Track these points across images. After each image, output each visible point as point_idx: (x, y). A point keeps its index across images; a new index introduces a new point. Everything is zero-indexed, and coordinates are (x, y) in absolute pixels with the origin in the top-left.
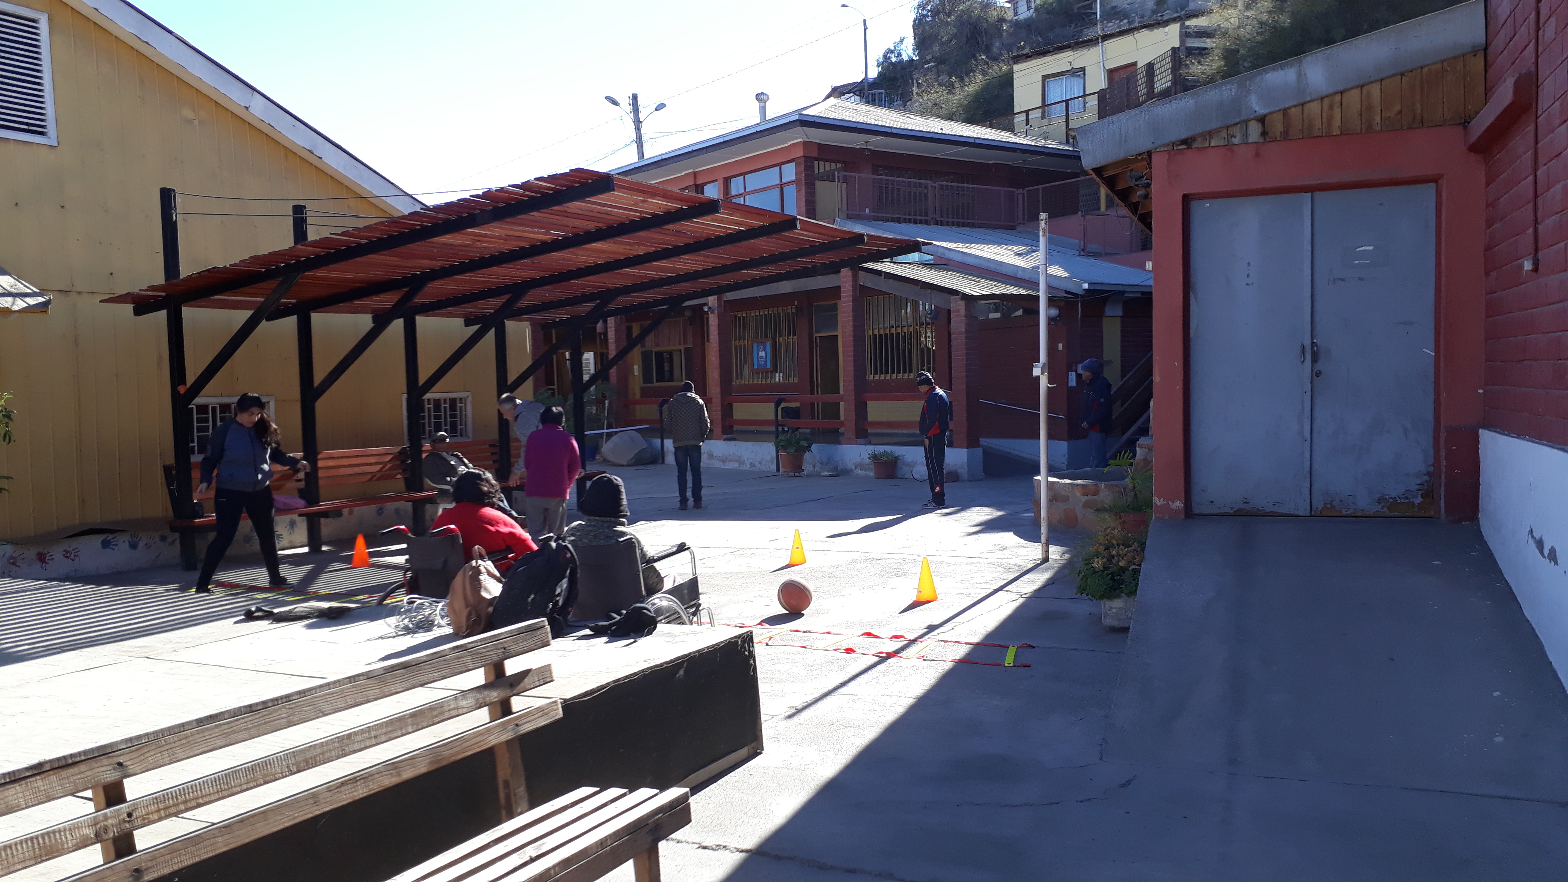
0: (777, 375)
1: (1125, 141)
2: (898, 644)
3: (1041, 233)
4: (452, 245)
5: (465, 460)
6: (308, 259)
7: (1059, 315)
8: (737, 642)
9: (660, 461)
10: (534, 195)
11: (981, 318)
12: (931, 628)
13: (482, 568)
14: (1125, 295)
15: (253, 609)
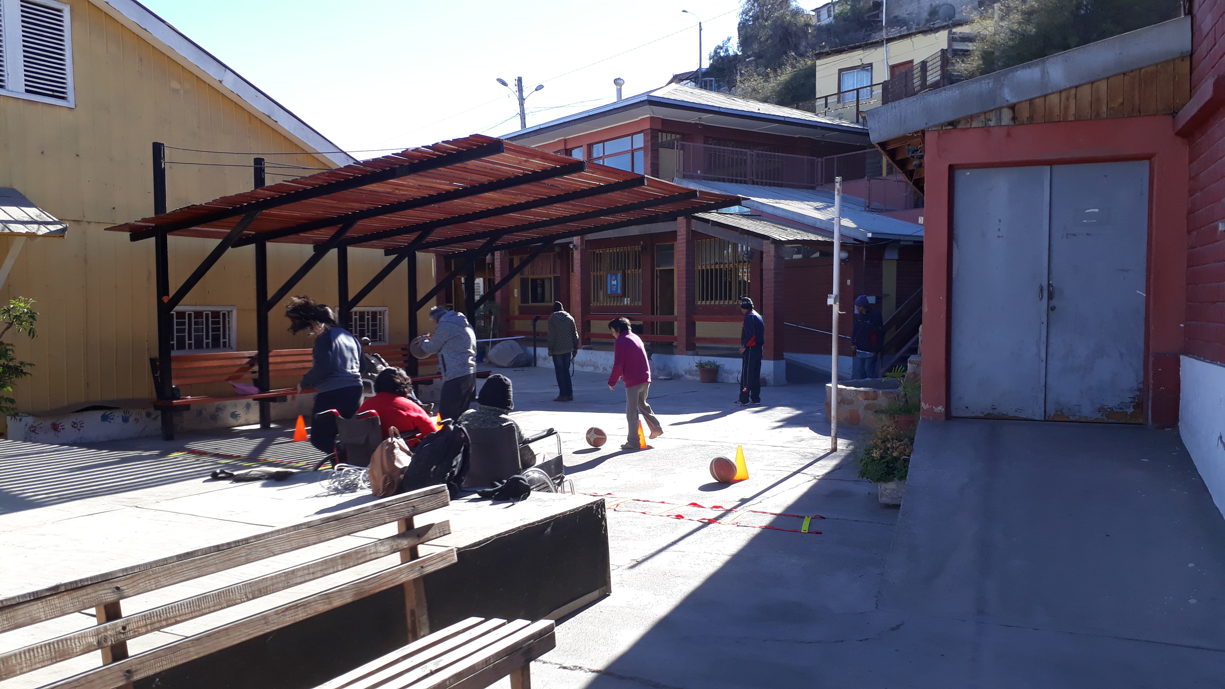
0: (626, 299)
1: (905, 122)
2: (717, 513)
3: (836, 193)
4: (378, 192)
5: (383, 360)
6: (266, 200)
7: (848, 258)
8: (592, 507)
9: (533, 364)
10: (442, 154)
11: (786, 259)
12: (744, 501)
13: (396, 444)
14: (901, 243)
15: (218, 471)
